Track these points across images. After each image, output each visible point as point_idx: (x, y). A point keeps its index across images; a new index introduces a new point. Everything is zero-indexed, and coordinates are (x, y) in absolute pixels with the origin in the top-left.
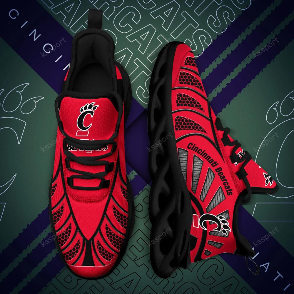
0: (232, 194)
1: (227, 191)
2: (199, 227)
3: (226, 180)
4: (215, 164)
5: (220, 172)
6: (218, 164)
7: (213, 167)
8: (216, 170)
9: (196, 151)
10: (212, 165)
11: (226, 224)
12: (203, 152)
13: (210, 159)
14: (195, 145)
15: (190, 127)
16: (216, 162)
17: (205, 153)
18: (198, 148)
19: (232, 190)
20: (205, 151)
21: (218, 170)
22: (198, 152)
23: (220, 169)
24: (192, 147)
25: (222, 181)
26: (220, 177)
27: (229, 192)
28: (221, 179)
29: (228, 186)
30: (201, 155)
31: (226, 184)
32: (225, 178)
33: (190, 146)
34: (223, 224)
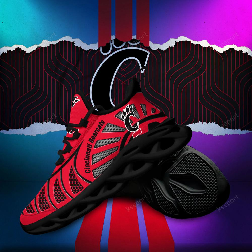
0: (102, 121)
1: (102, 125)
2: (140, 128)
3: (95, 131)
4: (89, 146)
5: (92, 139)
6: (88, 144)
7: (92, 146)
8: (93, 143)
9: (89, 165)
10: (91, 148)
11: (125, 111)
12: (86, 159)
13: (88, 151)
14: (85, 168)
15: (75, 180)
16: (87, 146)
17: (86, 157)
18: (86, 165)
19: (99, 123)
20: (85, 159)
21: (92, 141)
22: (89, 163)
23: (90, 140)
24: (87, 170)
25: (97, 133)
26: (96, 136)
27: (102, 124)
28: (96, 135)
29: (98, 127)
30: (89, 160)
31: (98, 129)
32: (94, 133)
33: (88, 171)
34: (127, 113)
